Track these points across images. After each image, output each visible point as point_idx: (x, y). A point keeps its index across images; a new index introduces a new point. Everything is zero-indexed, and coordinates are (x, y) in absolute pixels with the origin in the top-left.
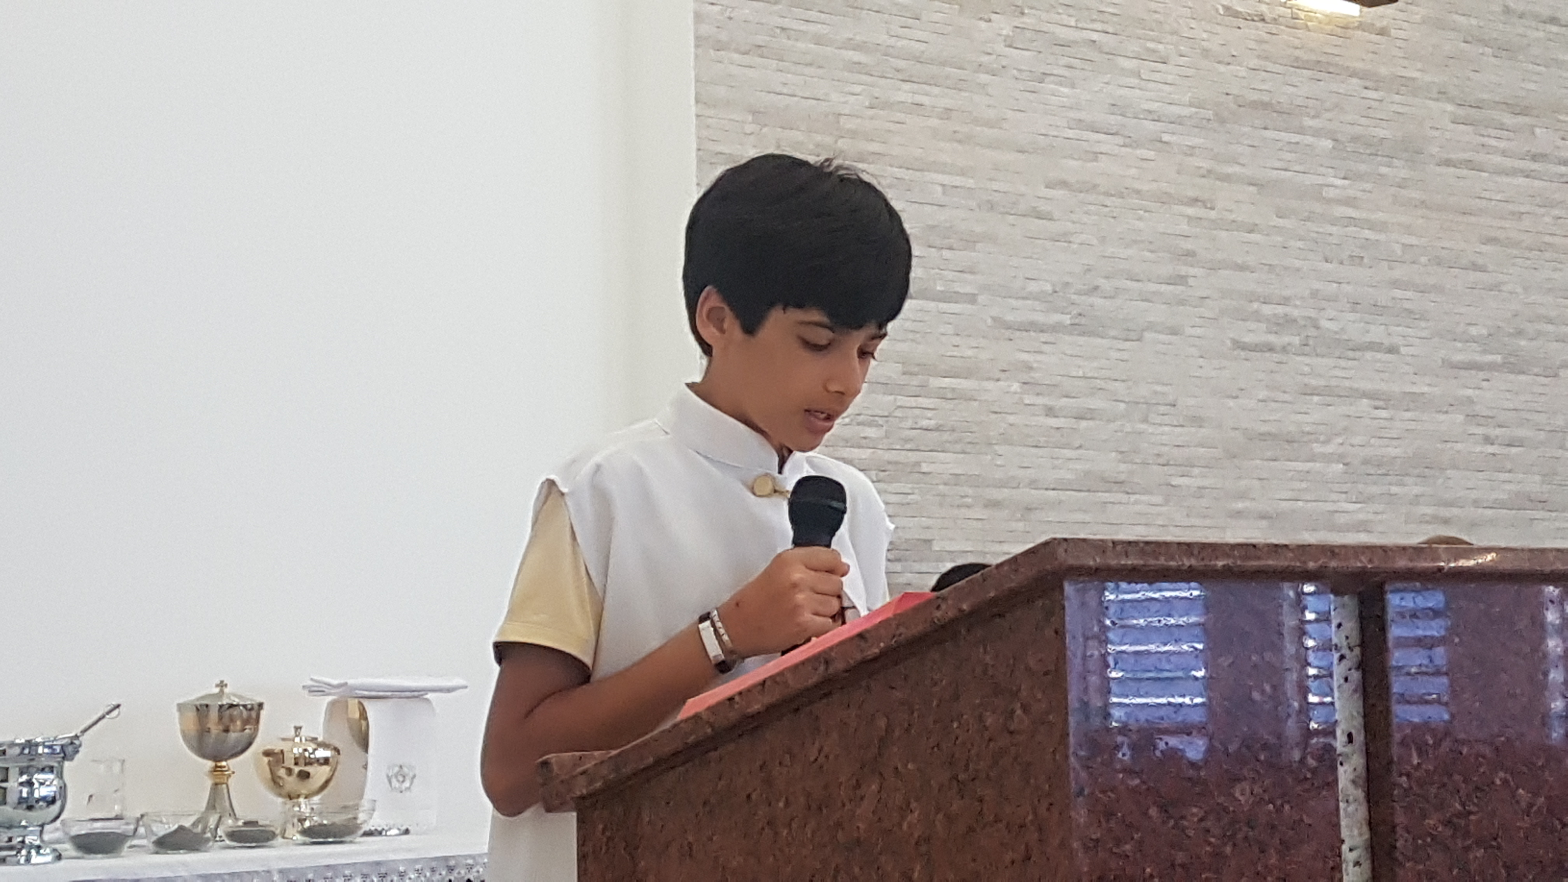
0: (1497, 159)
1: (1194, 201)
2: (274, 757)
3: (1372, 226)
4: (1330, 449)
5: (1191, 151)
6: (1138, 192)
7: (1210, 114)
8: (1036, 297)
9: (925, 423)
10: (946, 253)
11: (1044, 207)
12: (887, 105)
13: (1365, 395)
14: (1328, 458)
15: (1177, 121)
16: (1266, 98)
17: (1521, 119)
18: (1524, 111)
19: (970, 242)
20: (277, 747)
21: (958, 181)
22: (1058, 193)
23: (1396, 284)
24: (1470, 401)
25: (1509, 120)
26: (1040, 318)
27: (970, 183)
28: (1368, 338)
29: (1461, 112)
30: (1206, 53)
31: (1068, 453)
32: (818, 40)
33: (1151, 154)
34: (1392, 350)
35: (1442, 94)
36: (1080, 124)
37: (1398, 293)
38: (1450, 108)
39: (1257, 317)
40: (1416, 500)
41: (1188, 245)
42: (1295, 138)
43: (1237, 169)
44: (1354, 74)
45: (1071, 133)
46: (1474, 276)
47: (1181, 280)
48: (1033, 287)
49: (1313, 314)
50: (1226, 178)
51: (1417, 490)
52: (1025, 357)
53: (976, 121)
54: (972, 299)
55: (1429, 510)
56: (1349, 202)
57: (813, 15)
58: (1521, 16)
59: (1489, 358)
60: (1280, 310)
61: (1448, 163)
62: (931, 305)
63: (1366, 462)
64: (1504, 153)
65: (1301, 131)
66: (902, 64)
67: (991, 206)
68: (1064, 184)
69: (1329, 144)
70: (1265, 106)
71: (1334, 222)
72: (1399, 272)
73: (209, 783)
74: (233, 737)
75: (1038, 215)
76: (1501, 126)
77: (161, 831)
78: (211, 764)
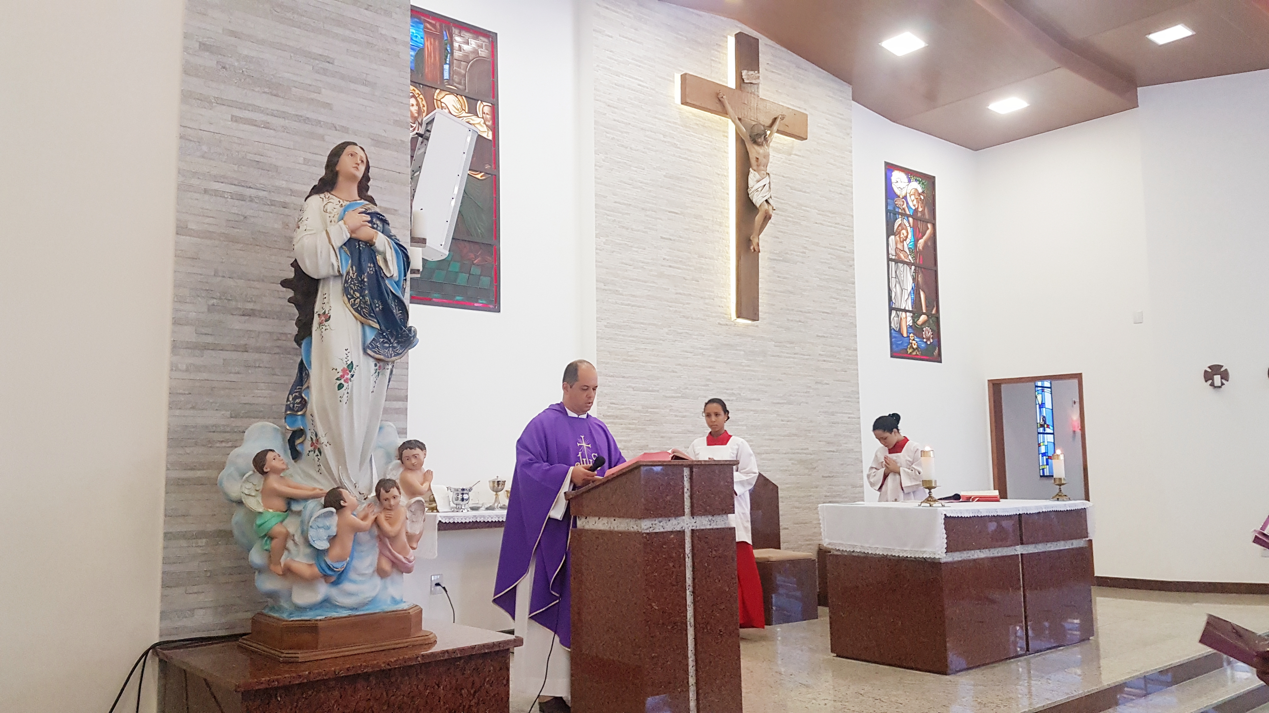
0: (785, 354)
1: (710, 367)
3: (754, 371)
4: (743, 423)
5: (710, 356)
6: (697, 366)
7: (713, 347)
8: (672, 390)
9: (646, 419)
10: (652, 381)
11: (675, 370)
12: (639, 349)
13: (752, 410)
14: (742, 425)
15: (706, 349)
16: (728, 343)
17: (792, 345)
18: (792, 343)
19: (658, 379)
21: (655, 365)
22: (679, 367)
23: (759, 384)
24: (778, 411)
25: (788, 345)
26: (674, 395)
27: (658, 365)
29: (776, 344)
30: (714, 334)
31: (681, 425)
32: (623, 336)
33: (700, 357)
34: (759, 400)
35: (772, 340)
36: (683, 351)
37: (760, 387)
38: (773, 343)
40: (764, 435)
41: (709, 377)
42: (735, 352)
43: (721, 359)
44: (750, 336)
45: (681, 353)
46: (779, 382)
47: (707, 385)
48: (672, 388)
49: (738, 392)
50: (718, 362)
52: (671, 404)
53: (659, 352)
54: (658, 391)
56: (748, 366)
57: (622, 330)
58: (792, 321)
59: (783, 401)
60: (731, 391)
61: (773, 356)
62: (649, 393)
63: (752, 426)
64: (787, 353)
65: (737, 350)
66: (642, 340)
67: (663, 371)
68: (679, 365)
69: (743, 353)
70: (727, 345)
71: (745, 370)
72: (761, 382)
73: (495, 497)
74: (500, 487)
75: (674, 372)
76: (787, 347)
77: (486, 506)
78: (495, 493)
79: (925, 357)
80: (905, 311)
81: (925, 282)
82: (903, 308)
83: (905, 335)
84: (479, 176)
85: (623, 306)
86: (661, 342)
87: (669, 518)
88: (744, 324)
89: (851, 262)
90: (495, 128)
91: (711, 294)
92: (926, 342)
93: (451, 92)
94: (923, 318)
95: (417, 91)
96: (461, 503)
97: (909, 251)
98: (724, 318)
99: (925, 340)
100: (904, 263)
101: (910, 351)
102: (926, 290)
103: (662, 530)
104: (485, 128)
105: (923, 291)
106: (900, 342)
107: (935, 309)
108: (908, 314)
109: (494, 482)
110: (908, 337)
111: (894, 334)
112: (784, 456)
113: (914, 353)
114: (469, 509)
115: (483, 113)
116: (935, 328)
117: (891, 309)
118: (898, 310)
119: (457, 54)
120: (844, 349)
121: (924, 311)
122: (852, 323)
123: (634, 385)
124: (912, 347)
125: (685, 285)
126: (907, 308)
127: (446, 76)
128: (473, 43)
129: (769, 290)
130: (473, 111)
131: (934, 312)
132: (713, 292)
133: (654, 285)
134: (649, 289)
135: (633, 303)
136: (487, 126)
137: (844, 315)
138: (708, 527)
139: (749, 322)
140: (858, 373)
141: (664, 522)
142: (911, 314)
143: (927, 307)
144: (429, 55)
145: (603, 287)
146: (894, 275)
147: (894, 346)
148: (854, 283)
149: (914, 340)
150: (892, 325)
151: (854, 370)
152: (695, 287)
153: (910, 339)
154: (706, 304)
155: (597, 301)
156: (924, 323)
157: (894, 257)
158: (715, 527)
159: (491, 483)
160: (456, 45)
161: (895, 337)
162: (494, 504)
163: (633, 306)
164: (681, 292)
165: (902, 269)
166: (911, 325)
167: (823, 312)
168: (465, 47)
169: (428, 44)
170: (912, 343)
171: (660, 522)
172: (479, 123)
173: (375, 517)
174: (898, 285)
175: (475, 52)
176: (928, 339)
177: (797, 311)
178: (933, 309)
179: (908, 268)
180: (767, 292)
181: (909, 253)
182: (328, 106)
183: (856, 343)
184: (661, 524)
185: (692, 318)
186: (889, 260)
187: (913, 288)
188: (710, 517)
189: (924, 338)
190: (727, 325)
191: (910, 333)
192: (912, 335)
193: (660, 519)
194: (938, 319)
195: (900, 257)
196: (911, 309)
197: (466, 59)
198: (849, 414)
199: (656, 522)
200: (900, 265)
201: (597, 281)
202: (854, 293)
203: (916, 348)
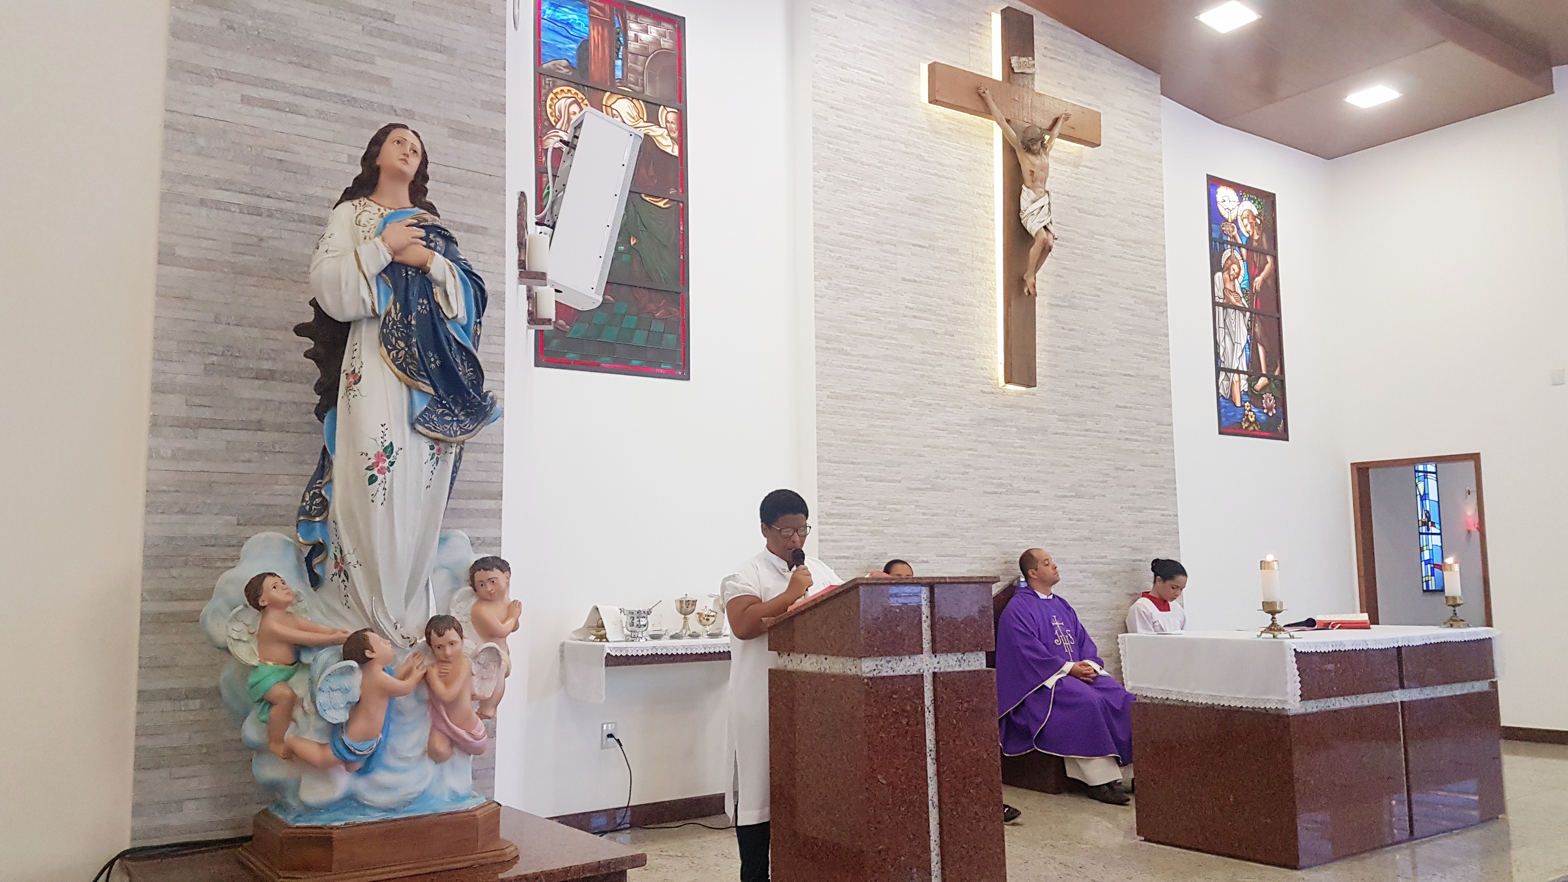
0: (1074, 432)
1: (970, 450)
2: (700, 614)
3: (1030, 454)
4: (1016, 523)
5: (969, 434)
6: (953, 447)
7: (974, 423)
8: (919, 480)
9: (884, 518)
10: (892, 468)
11: (923, 453)
12: (874, 426)
13: (1027, 506)
15: (965, 425)
16: (994, 417)
17: (1082, 419)
18: (1083, 416)
19: (899, 465)
20: (700, 612)
21: (896, 447)
22: (927, 449)
23: (1038, 472)
24: (1064, 507)
25: (1077, 419)
26: (921, 486)
27: (899, 447)
28: (1028, 489)
29: (1061, 418)
30: (975, 405)
32: (852, 409)
33: (956, 436)
34: (1038, 492)
35: (1054, 412)
36: (934, 428)
37: (1040, 475)
38: (1057, 416)
39: (992, 483)
40: (1045, 539)
41: (968, 463)
42: (1004, 429)
43: (985, 439)
44: (1024, 408)
45: (930, 431)
46: (1065, 468)
47: (966, 473)
48: (919, 477)
49: (1009, 482)
50: (982, 442)
51: (1045, 535)
52: (917, 498)
53: (901, 429)
54: (900, 482)
55: (1050, 542)
56: (1022, 447)
57: (851, 402)
58: (1082, 386)
59: (1071, 494)
61: (1057, 434)
62: (888, 484)
63: (1028, 527)
64: (1076, 430)
65: (1006, 426)
66: (878, 414)
67: (905, 454)
68: (929, 446)
69: (1015, 430)
70: (994, 419)
71: (1018, 453)
72: (1039, 468)
73: (683, 621)
74: (689, 609)
75: (920, 456)
76: (1075, 421)
77: (671, 634)
78: (683, 616)
79: (1266, 434)
80: (1238, 372)
81: (1264, 330)
82: (1235, 368)
83: (1238, 404)
84: (661, 204)
85: (851, 370)
86: (904, 416)
87: (901, 657)
88: (1016, 391)
89: (1163, 308)
90: (682, 141)
91: (971, 352)
92: (1267, 414)
93: (625, 95)
94: (1263, 381)
95: (581, 95)
96: (638, 630)
97: (1242, 292)
98: (988, 384)
99: (1265, 411)
100: (1235, 308)
101: (1245, 425)
102: (1265, 344)
103: (891, 673)
104: (669, 142)
105: (1262, 345)
106: (1233, 413)
107: (1278, 369)
108: (1242, 375)
109: (681, 602)
110: (1243, 406)
111: (1223, 404)
112: (1072, 566)
113: (1251, 428)
114: (648, 638)
115: (667, 121)
116: (1279, 395)
117: (1218, 370)
118: (1228, 370)
119: (632, 46)
120: (1154, 424)
121: (1264, 372)
122: (1164, 388)
123: (866, 474)
124: (1248, 420)
125: (935, 341)
126: (1240, 369)
127: (618, 74)
128: (654, 31)
129: (1051, 346)
130: (653, 119)
131: (1277, 373)
132: (974, 350)
133: (893, 341)
134: (886, 347)
135: (865, 366)
136: (672, 138)
137: (1155, 378)
138: (957, 669)
139: (1024, 389)
140: (1174, 456)
141: (894, 662)
142: (1247, 376)
143: (1267, 366)
144: (596, 47)
145: (826, 345)
146: (1222, 325)
147: (1223, 419)
148: (1167, 336)
149: (1250, 411)
150: (1221, 391)
151: (1169, 451)
152: (949, 343)
153: (1245, 410)
154: (964, 366)
155: (817, 363)
156: (1264, 388)
157: (1221, 301)
158: (967, 669)
159: (679, 603)
160: (631, 34)
161: (1225, 407)
162: (681, 631)
163: (865, 369)
164: (930, 349)
165: (1233, 316)
166: (1246, 390)
167: (1125, 375)
168: (643, 37)
169: (594, 33)
170: (1248, 415)
171: (889, 662)
172: (661, 135)
173: (424, 671)
174: (1227, 338)
175: (657, 42)
176: (1270, 409)
177: (1089, 374)
178: (1275, 370)
179: (1241, 315)
180: (1047, 348)
181: (1242, 296)
182: (385, 81)
183: (1171, 414)
184: (890, 665)
185: (945, 384)
186: (1215, 304)
187: (1248, 341)
188: (960, 655)
189: (1264, 408)
190: (993, 393)
191: (1246, 402)
192: (1247, 404)
193: (888, 658)
194: (1283, 382)
195: (1230, 300)
196: (1245, 369)
197: (644, 52)
198: (1163, 510)
199: (883, 662)
200: (1231, 311)
201: (817, 338)
202: (1168, 349)
203: (1255, 422)
